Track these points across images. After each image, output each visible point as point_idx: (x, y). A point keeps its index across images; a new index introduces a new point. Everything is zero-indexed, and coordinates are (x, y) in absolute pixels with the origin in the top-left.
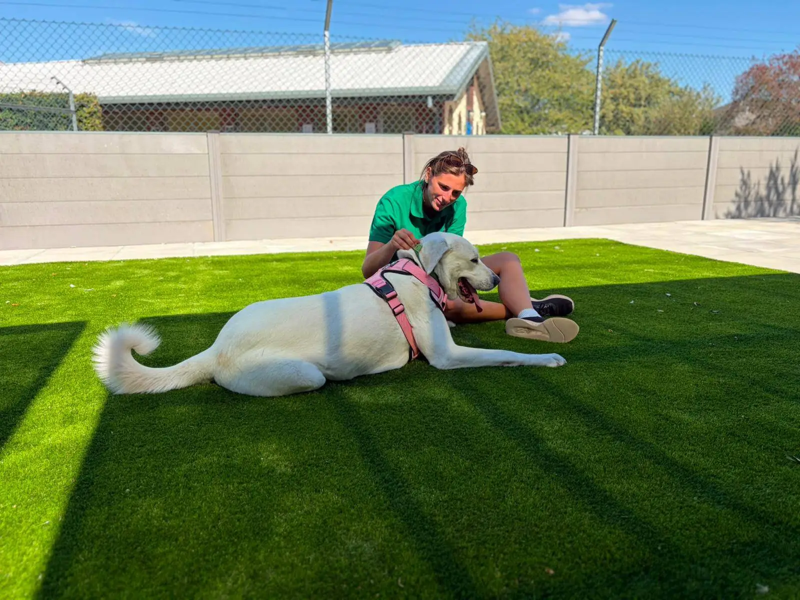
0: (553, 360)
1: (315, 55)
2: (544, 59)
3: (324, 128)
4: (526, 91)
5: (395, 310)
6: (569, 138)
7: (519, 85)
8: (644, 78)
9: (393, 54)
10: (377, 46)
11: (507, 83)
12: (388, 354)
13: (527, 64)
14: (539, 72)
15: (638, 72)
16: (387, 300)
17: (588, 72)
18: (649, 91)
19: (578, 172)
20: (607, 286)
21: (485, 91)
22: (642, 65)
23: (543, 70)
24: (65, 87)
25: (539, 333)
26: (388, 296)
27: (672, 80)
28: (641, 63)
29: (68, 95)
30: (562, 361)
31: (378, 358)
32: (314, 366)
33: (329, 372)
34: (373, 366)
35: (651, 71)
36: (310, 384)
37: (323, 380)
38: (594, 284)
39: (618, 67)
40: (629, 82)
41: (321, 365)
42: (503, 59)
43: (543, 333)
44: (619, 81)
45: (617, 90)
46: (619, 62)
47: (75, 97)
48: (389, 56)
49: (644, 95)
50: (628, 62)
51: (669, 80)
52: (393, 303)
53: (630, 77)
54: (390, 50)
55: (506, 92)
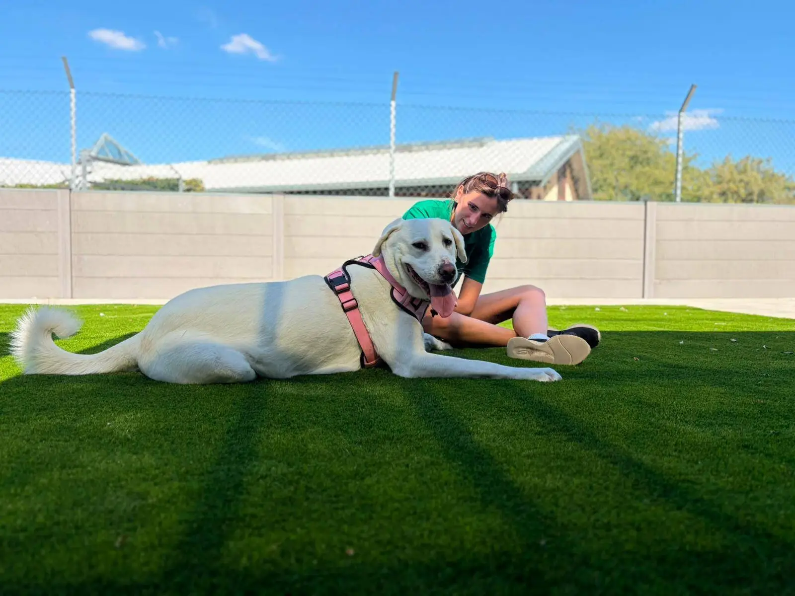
0: (545, 375)
1: (410, 151)
2: (645, 156)
3: (386, 193)
4: (626, 187)
5: (344, 305)
6: (646, 205)
7: (617, 180)
8: (755, 173)
9: (485, 148)
10: (471, 142)
11: (605, 180)
12: (336, 355)
13: (627, 160)
14: (638, 168)
15: (749, 168)
16: (338, 293)
17: (693, 169)
18: (763, 186)
19: (658, 241)
20: (659, 332)
21: (581, 184)
22: (753, 161)
23: (644, 167)
24: (176, 172)
25: (543, 354)
26: (337, 288)
27: (787, 176)
28: (751, 159)
29: (178, 180)
30: (557, 377)
31: (322, 358)
32: (242, 355)
33: (260, 367)
34: (316, 366)
35: (764, 166)
36: (229, 373)
37: (253, 374)
38: (646, 330)
39: (725, 164)
40: (738, 177)
41: (251, 356)
42: (601, 156)
43: (548, 353)
44: (727, 176)
45: (725, 186)
46: (727, 158)
47: (184, 181)
48: (481, 150)
49: (756, 190)
50: (736, 158)
51: (783, 176)
52: (345, 297)
53: (740, 173)
54: (482, 145)
55: (605, 188)
